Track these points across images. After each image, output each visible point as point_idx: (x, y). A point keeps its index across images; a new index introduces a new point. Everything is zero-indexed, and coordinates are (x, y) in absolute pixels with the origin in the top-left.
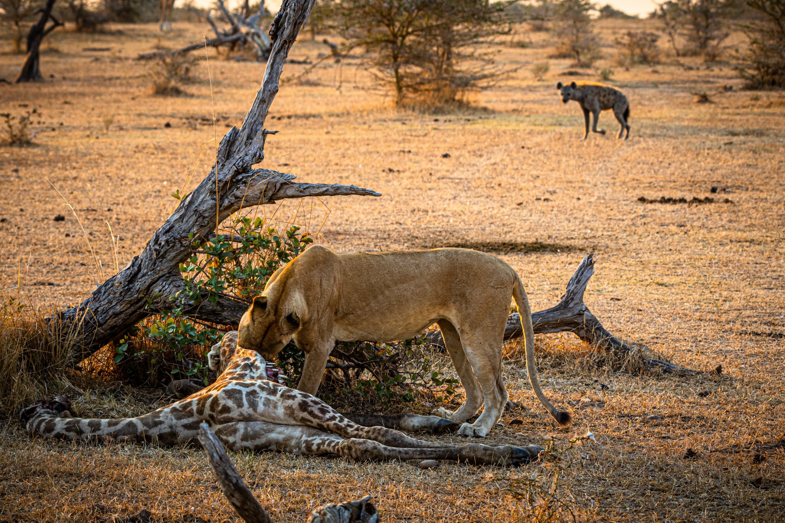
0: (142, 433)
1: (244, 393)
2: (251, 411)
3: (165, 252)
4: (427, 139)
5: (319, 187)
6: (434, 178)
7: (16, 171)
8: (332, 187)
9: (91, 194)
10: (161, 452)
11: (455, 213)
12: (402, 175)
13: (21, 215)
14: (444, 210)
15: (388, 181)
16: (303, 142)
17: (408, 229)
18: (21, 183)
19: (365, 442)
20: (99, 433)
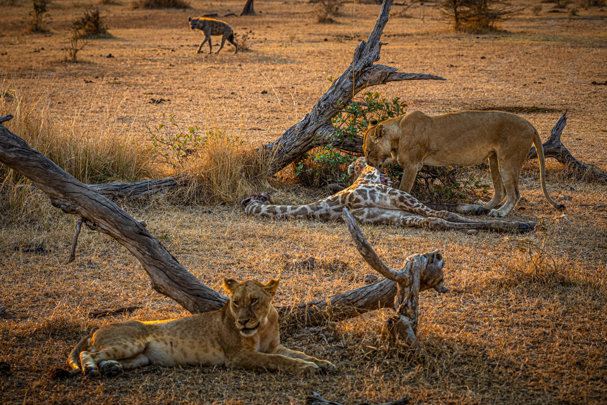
0: (310, 214)
1: (368, 191)
2: (372, 201)
3: (324, 112)
4: (472, 48)
5: (411, 75)
6: (476, 70)
7: (240, 65)
8: (418, 75)
9: (282, 79)
10: (321, 224)
11: (488, 90)
12: (458, 68)
13: (243, 91)
14: (482, 88)
15: (450, 72)
16: (402, 49)
17: (462, 99)
18: (243, 72)
19: (436, 220)
20: (286, 213)
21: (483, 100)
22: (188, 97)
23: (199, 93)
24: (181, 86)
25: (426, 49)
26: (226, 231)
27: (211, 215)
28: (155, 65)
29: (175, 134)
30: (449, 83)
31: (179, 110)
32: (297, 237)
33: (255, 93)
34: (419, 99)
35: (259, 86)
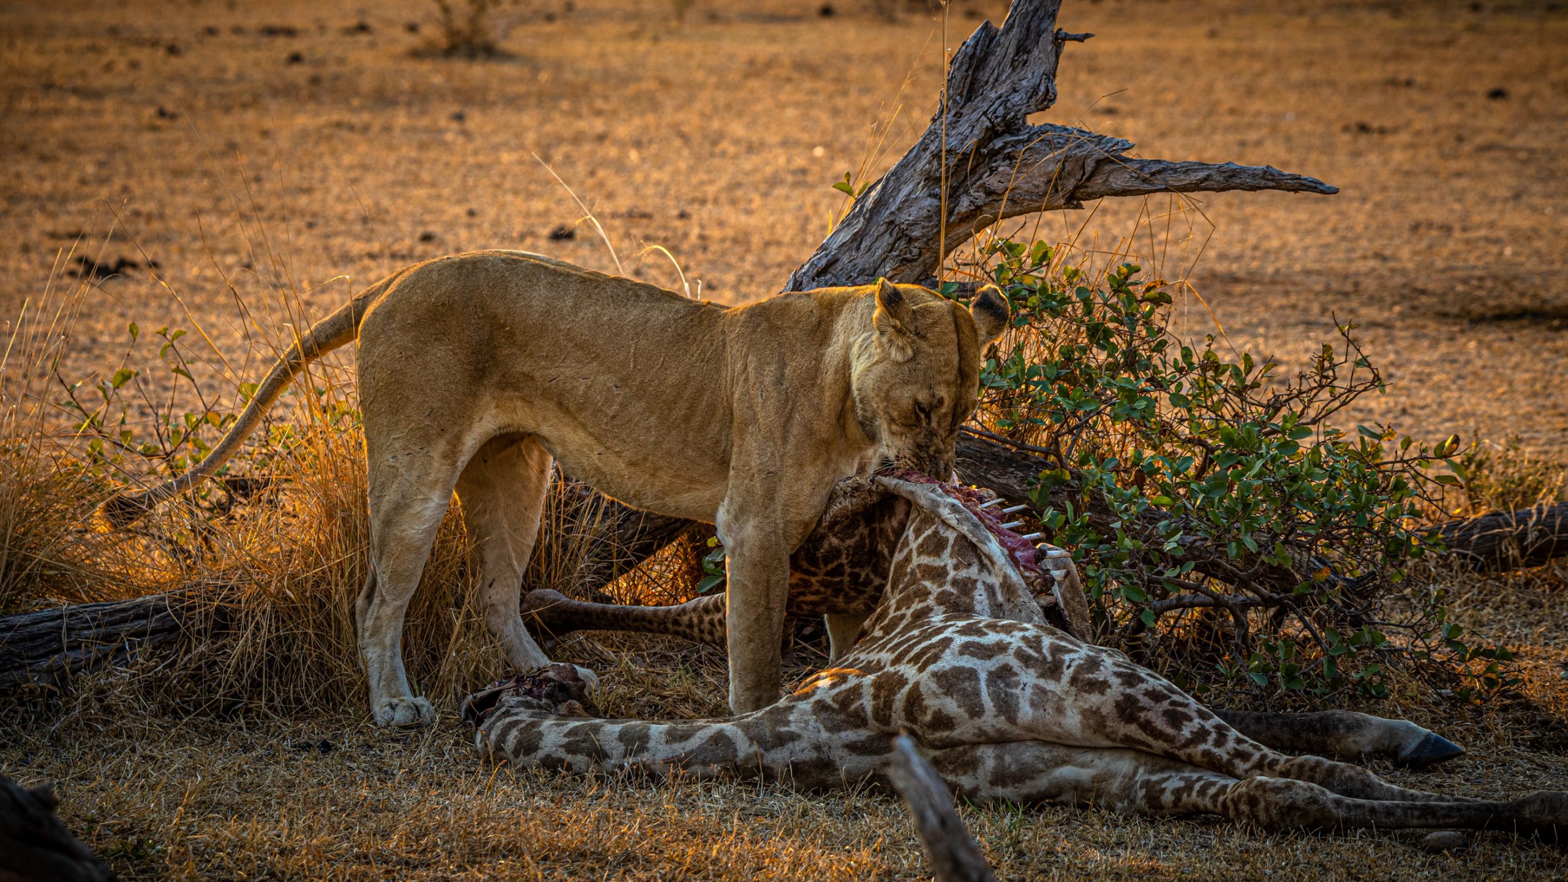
0: (747, 759)
1: (980, 674)
2: (1002, 722)
4: (1451, 52)
5: (1188, 169)
6: (1467, 148)
7: (459, 117)
8: (1220, 170)
9: (638, 177)
10: (799, 802)
11: (1517, 236)
12: (1390, 139)
13: (469, 226)
14: (1492, 225)
15: (1356, 154)
16: (1156, 56)
17: (1403, 272)
18: (470, 147)
19: (1288, 787)
20: (645, 757)
21: (1495, 278)
22: (234, 251)
23: (284, 234)
24: (207, 204)
25: (1255, 55)
26: (393, 827)
27: (331, 759)
28: (97, 112)
29: (182, 413)
30: (1351, 200)
31: (199, 308)
32: (696, 859)
33: (522, 237)
34: (1221, 267)
35: (538, 205)
